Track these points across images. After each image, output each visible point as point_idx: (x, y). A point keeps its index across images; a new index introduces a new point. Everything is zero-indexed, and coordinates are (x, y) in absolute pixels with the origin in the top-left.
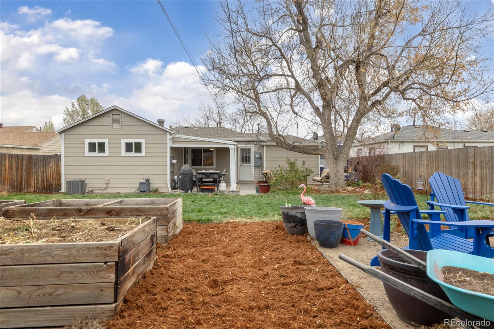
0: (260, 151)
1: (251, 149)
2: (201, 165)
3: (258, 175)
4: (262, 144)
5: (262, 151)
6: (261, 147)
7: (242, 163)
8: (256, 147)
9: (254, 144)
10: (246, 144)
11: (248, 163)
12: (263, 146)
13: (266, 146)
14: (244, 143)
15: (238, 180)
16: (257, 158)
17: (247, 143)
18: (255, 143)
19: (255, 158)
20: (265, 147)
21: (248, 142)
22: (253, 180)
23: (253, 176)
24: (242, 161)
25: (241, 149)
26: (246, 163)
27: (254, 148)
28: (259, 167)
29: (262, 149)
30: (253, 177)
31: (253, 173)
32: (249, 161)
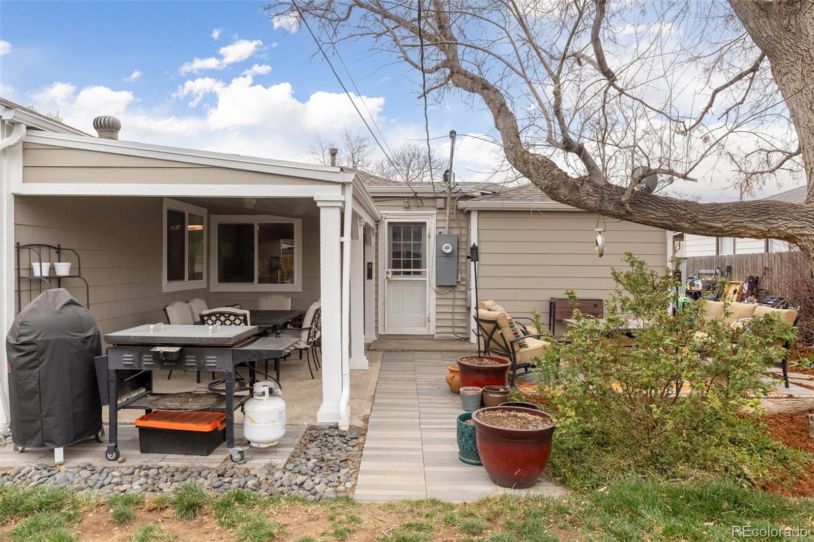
0: (456, 232)
1: (425, 224)
2: (250, 280)
3: (450, 317)
4: (462, 204)
5: (464, 232)
6: (462, 217)
7: (395, 273)
8: (441, 217)
9: (434, 207)
10: (407, 208)
11: (415, 273)
12: (469, 212)
13: (481, 212)
14: (401, 203)
15: (381, 332)
16: (447, 255)
17: (412, 202)
18: (440, 203)
19: (441, 255)
20: (474, 218)
21: (416, 199)
22: (432, 331)
23: (433, 319)
24: (396, 264)
25: (389, 223)
26: (409, 273)
27: (434, 221)
28: (453, 287)
29: (464, 224)
30: (433, 324)
31: (432, 309)
32: (418, 264)
